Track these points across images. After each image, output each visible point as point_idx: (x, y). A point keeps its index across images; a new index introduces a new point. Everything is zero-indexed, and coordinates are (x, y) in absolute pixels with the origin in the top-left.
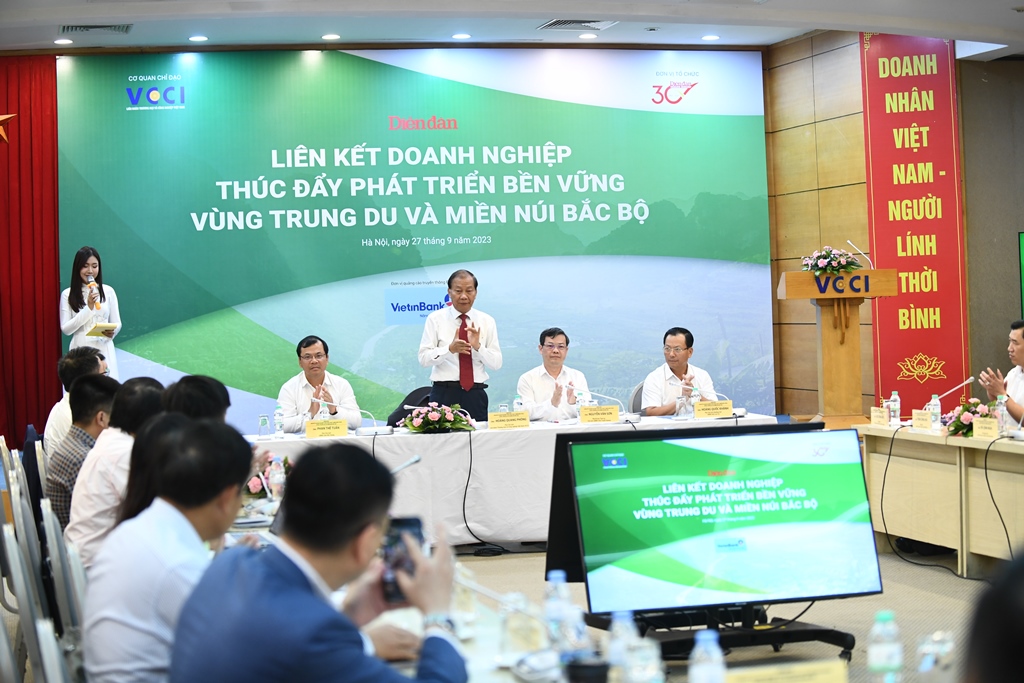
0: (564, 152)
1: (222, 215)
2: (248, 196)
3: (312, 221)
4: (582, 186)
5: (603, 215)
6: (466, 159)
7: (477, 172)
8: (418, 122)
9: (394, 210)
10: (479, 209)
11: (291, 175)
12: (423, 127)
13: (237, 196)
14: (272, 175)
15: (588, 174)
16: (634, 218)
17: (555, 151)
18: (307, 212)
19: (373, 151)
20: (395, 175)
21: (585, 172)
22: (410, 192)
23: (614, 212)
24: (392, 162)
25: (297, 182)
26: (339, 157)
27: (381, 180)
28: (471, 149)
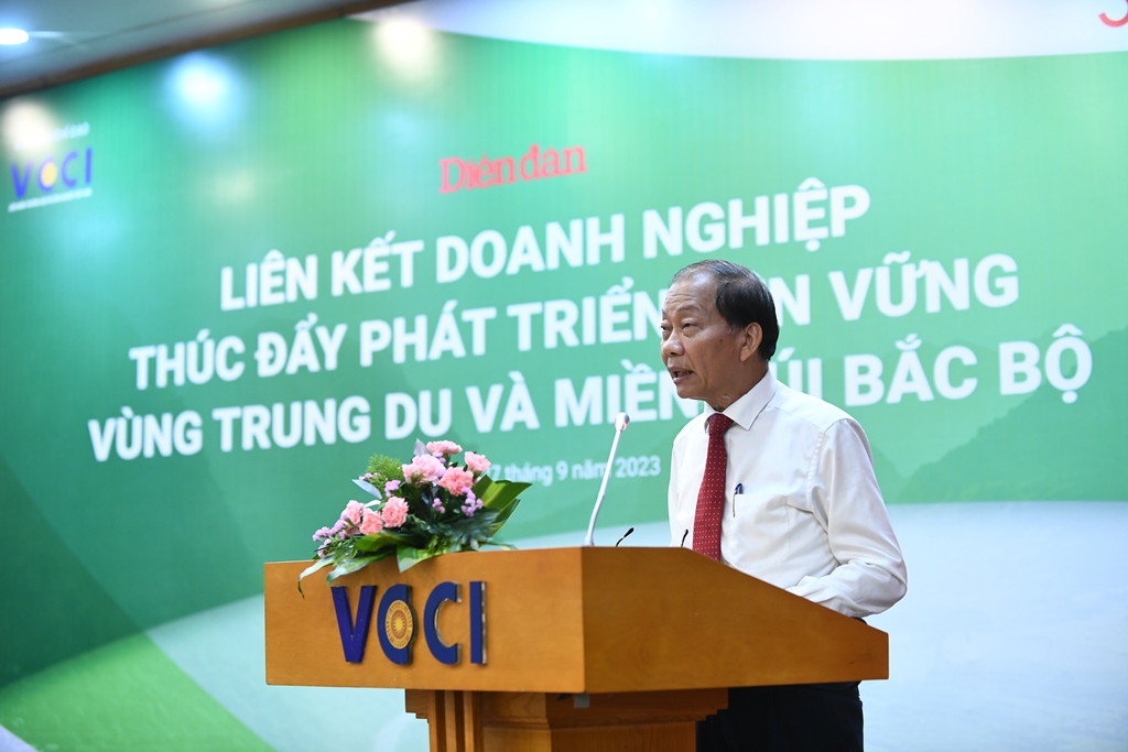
0: (850, 203)
1: (137, 422)
2: (179, 380)
3: (287, 431)
4: (896, 298)
5: (955, 381)
6: (605, 250)
7: (628, 282)
8: (499, 164)
9: (445, 396)
10: (632, 382)
11: (252, 324)
12: (512, 178)
13: (161, 381)
14: (223, 325)
15: (914, 260)
16: (1047, 392)
17: (825, 204)
18: (279, 409)
19: (408, 250)
20: (450, 305)
21: (906, 255)
22: (479, 348)
23: (987, 369)
24: (444, 275)
25: (265, 339)
26: (342, 272)
27: (421, 322)
28: (618, 221)
